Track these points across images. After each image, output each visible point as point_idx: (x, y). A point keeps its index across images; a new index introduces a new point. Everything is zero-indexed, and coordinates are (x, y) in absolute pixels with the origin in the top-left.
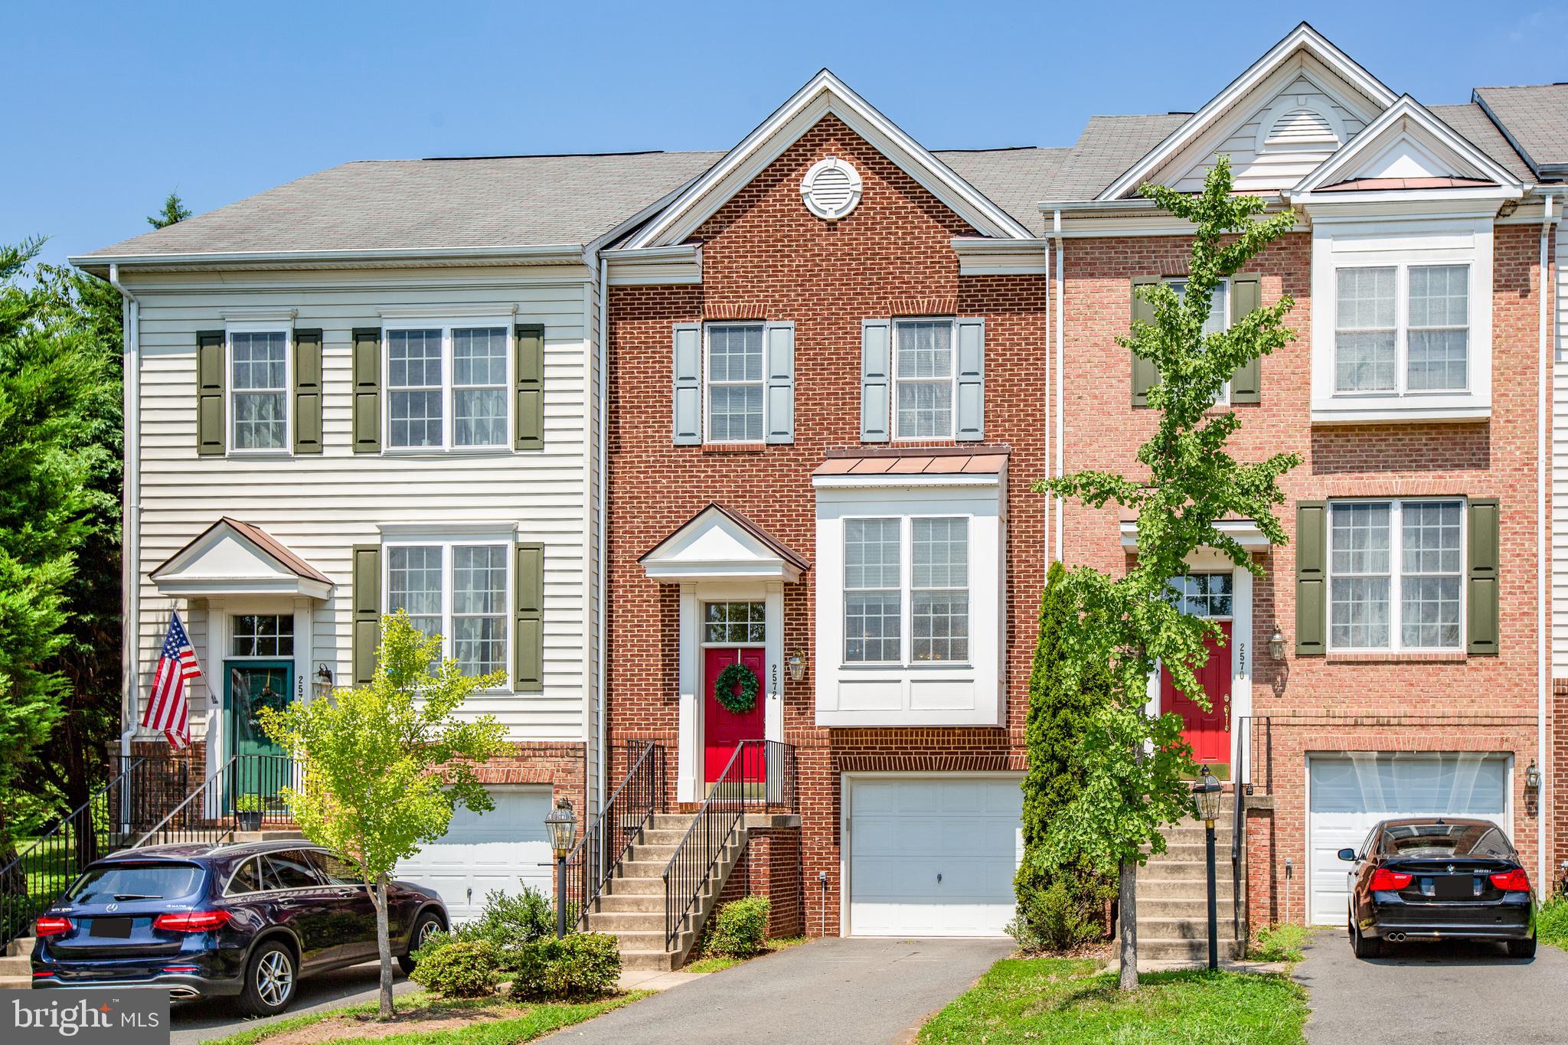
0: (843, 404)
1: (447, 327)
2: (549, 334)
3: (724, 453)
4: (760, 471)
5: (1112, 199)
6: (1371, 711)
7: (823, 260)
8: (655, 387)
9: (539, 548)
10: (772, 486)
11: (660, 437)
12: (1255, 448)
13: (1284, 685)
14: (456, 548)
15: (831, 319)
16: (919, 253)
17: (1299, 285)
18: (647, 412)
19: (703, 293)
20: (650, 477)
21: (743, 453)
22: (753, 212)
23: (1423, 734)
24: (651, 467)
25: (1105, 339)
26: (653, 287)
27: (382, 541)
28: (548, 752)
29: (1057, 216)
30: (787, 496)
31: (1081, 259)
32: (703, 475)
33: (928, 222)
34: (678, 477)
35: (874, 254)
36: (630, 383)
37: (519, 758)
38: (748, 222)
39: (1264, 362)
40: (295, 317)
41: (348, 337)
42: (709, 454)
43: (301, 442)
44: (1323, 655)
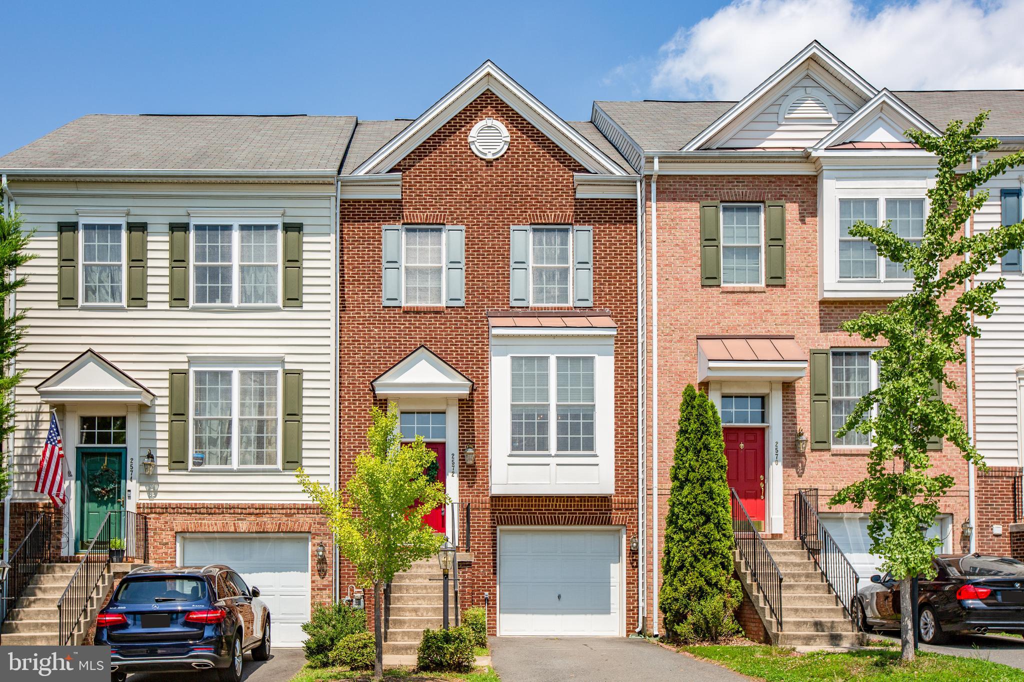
0: (498, 281)
1: (236, 223)
2: (306, 230)
3: (417, 311)
4: (441, 324)
5: (691, 150)
7: (483, 186)
8: (369, 267)
9: (299, 373)
10: (450, 335)
11: (373, 301)
12: (783, 315)
13: (803, 469)
14: (241, 372)
15: (489, 225)
16: (548, 183)
17: (810, 209)
18: (364, 284)
19: (402, 206)
20: (366, 327)
21: (430, 312)
22: (436, 153)
24: (367, 320)
25: (683, 242)
26: (368, 201)
27: (190, 367)
28: (308, 511)
29: (656, 160)
30: (460, 342)
31: (667, 189)
32: (403, 326)
33: (554, 163)
34: (386, 327)
35: (518, 183)
36: (352, 264)
37: (287, 515)
38: (432, 159)
39: (788, 259)
40: (128, 214)
41: (166, 229)
42: (406, 312)
43: (133, 299)
44: (829, 450)
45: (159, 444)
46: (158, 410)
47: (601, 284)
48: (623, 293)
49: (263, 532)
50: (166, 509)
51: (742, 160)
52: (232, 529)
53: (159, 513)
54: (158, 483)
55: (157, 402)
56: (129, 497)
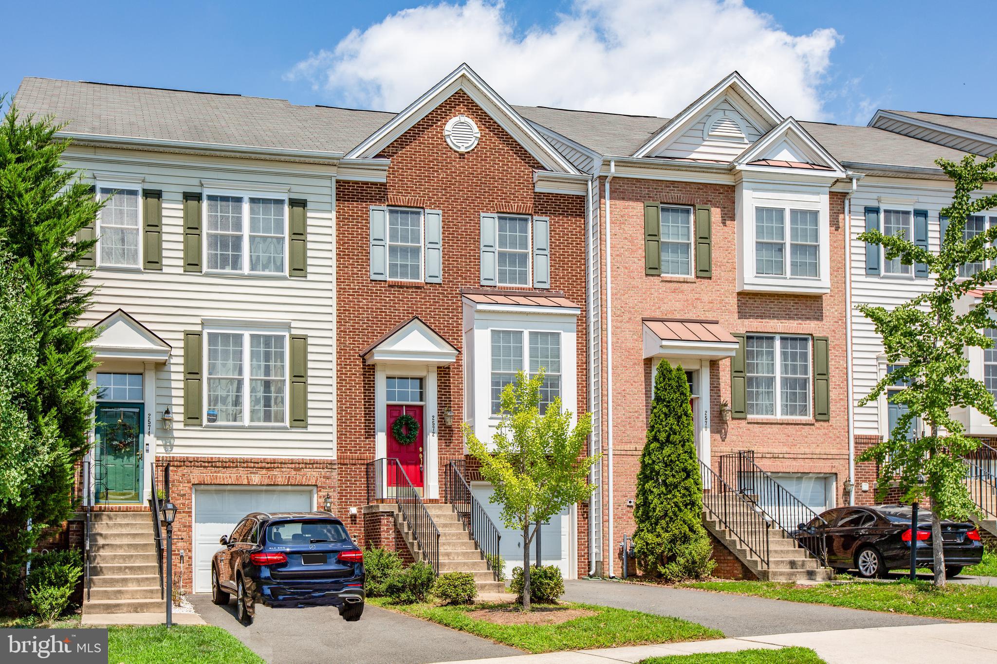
0: (470, 262)
1: (246, 196)
2: (310, 206)
3: (401, 286)
4: (422, 298)
5: (640, 157)
6: (770, 450)
7: (457, 176)
8: (358, 243)
9: (305, 338)
10: (429, 308)
11: (361, 274)
12: (709, 303)
13: (726, 435)
14: (252, 336)
15: (462, 211)
16: (512, 177)
17: (730, 214)
18: (354, 259)
19: (386, 189)
20: (356, 298)
21: (412, 287)
22: (416, 143)
23: (794, 463)
24: (356, 292)
25: (631, 236)
26: (357, 183)
27: (203, 329)
28: (315, 466)
29: (613, 164)
30: (438, 315)
31: (617, 189)
32: (388, 299)
33: (516, 159)
34: (373, 299)
35: (487, 175)
36: (342, 240)
37: (295, 469)
38: (413, 148)
39: (713, 255)
40: (143, 181)
41: (180, 197)
42: (391, 286)
43: (149, 262)
44: (745, 419)
45: (175, 401)
46: (173, 368)
47: (556, 269)
48: (574, 278)
49: (274, 485)
50: (184, 462)
51: (679, 168)
52: (245, 482)
53: (177, 466)
54: (174, 438)
55: (172, 361)
56: (147, 451)
